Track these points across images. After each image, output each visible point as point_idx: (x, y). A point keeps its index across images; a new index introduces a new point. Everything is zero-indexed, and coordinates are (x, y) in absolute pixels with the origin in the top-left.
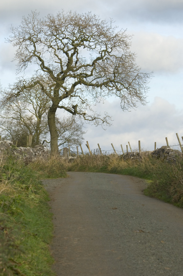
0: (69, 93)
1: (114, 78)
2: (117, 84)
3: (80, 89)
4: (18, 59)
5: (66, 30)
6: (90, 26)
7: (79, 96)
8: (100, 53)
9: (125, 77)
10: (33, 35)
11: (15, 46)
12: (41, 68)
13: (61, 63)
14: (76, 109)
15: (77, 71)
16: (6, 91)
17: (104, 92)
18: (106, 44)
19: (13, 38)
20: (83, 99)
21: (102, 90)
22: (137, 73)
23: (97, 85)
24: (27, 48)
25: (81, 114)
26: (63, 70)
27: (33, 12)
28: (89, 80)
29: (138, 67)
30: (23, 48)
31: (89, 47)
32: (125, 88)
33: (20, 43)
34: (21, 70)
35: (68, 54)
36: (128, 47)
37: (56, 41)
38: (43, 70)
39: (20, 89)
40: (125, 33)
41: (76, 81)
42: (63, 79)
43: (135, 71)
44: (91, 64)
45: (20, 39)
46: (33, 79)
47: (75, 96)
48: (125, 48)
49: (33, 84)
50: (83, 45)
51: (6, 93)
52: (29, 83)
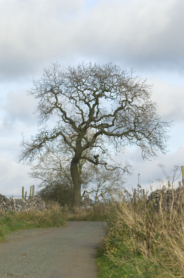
0: (89, 143)
1: (134, 127)
2: (137, 133)
3: (101, 139)
4: (39, 111)
5: (87, 81)
6: (111, 76)
7: (100, 147)
8: (120, 104)
9: (144, 127)
10: (55, 86)
11: (38, 98)
12: (62, 119)
13: (82, 114)
14: (97, 159)
15: (99, 122)
16: (28, 143)
17: (124, 142)
18: (126, 94)
19: (35, 90)
20: (104, 150)
21: (122, 140)
22: (157, 122)
23: (118, 136)
24: (49, 100)
25: (103, 164)
26: (85, 120)
27: (54, 65)
28: (111, 129)
29: (157, 116)
30: (45, 100)
31: (111, 97)
32: (145, 137)
33: (42, 95)
34: (42, 121)
35: (90, 104)
36: (148, 96)
37: (78, 93)
38: (65, 121)
39: (42, 141)
40: (145, 82)
41: (98, 131)
42: (86, 128)
43: (155, 121)
44: (113, 114)
45: (42, 91)
46: (54, 130)
47: (95, 146)
48: (146, 98)
49: (55, 135)
50: (104, 96)
51: (28, 145)
52: (51, 134)
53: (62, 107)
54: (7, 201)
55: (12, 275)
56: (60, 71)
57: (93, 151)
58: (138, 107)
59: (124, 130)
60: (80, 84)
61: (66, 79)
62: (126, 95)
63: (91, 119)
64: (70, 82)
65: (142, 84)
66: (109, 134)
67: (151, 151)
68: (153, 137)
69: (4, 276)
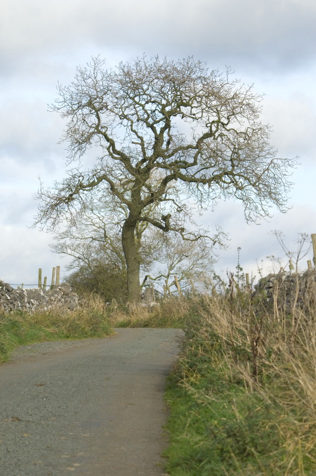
0: (155, 194)
1: (231, 168)
2: (237, 177)
3: (174, 187)
4: (69, 140)
5: (150, 89)
6: (192, 80)
7: (173, 200)
8: (207, 127)
9: (249, 166)
10: (95, 97)
11: (66, 117)
12: (108, 154)
13: (142, 144)
14: (168, 222)
15: (171, 158)
16: (50, 194)
17: (214, 192)
18: (217, 110)
19: (62, 104)
20: (180, 205)
21: (210, 189)
22: (270, 159)
23: (204, 181)
24: (85, 120)
25: (177, 231)
26: (147, 155)
27: (95, 59)
28: (192, 170)
29: (271, 148)
30: (79, 120)
31: (192, 116)
32: (251, 184)
33: (73, 112)
34: (74, 157)
35: (155, 128)
36: (256, 114)
37: (135, 108)
38: (113, 157)
39: (74, 190)
40: (250, 90)
41: (169, 174)
42: (148, 169)
43: (268, 156)
44: (195, 144)
45: (74, 104)
46: (95, 172)
47: (165, 200)
48: (251, 117)
49: (96, 181)
50: (180, 113)
51: (50, 197)
52: (88, 180)
53: (108, 133)
54: (12, 294)
55: (19, 420)
56: (105, 71)
57: (162, 208)
58: (237, 134)
59: (215, 171)
60: (139, 92)
61: (114, 85)
62: (218, 112)
63: (158, 153)
64: (121, 89)
65: (245, 93)
66: (189, 180)
67: (260, 208)
68: (264, 185)
69: (7, 421)
